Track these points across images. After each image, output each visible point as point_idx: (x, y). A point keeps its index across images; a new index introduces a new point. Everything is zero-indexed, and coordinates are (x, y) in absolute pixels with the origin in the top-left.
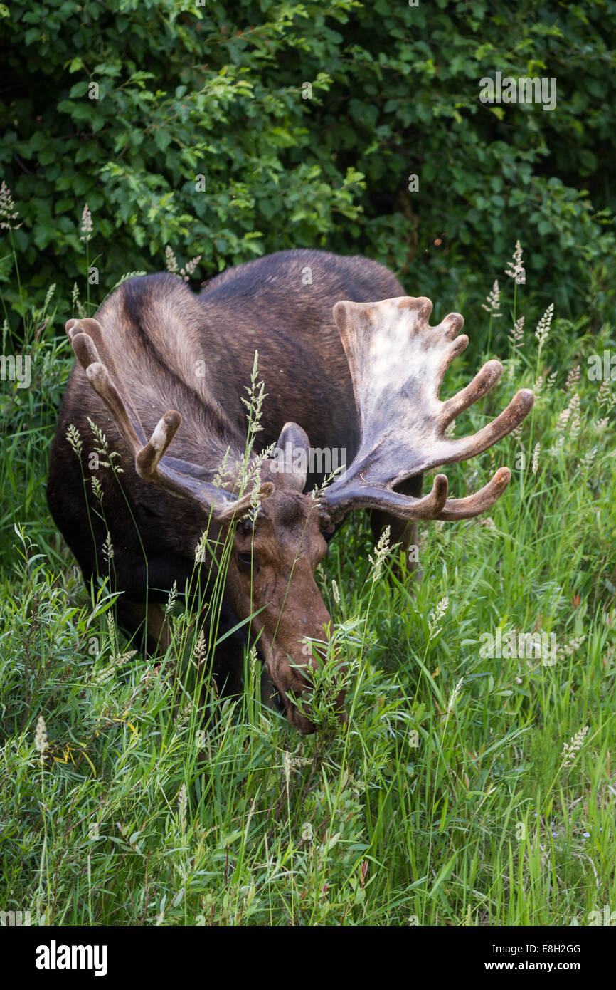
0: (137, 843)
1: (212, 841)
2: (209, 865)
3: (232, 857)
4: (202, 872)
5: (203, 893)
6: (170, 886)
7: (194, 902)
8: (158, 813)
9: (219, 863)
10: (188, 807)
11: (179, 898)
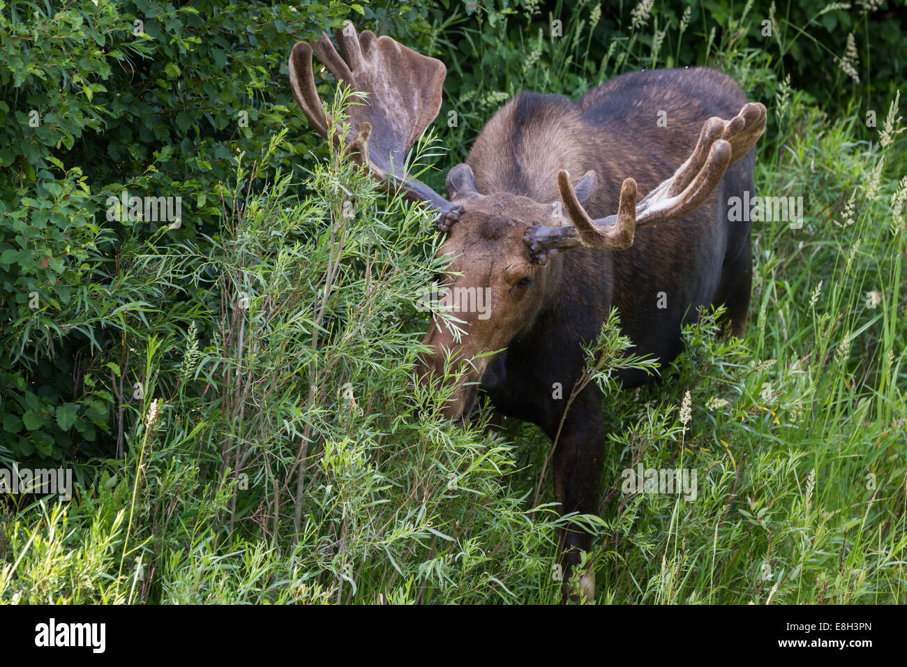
0: (763, 518)
1: (831, 524)
2: (827, 546)
3: (849, 542)
4: (821, 552)
5: (819, 572)
6: (790, 561)
7: (809, 577)
8: (785, 494)
9: (837, 546)
10: (814, 491)
11: (796, 572)
